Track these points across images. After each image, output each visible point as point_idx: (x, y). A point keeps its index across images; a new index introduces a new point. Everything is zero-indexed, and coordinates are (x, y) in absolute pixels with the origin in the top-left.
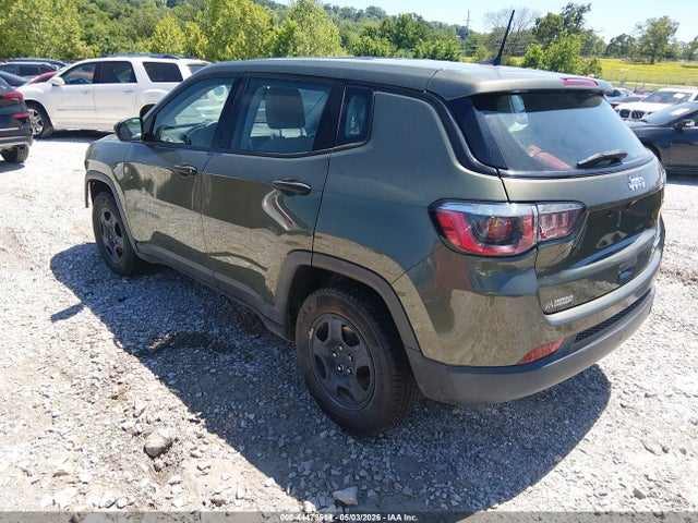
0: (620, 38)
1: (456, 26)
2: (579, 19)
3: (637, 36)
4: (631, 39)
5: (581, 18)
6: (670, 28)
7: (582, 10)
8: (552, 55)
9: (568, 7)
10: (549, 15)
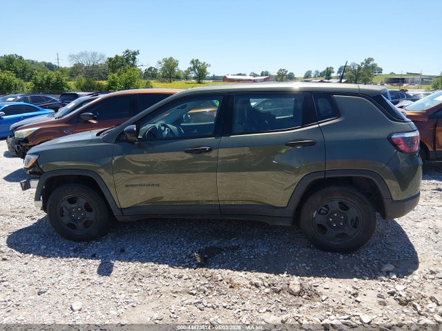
0: (150, 69)
1: (44, 62)
2: (134, 59)
3: (159, 68)
4: (156, 70)
5: (135, 58)
6: (175, 63)
7: (135, 54)
8: (124, 79)
9: (127, 52)
10: (117, 56)
